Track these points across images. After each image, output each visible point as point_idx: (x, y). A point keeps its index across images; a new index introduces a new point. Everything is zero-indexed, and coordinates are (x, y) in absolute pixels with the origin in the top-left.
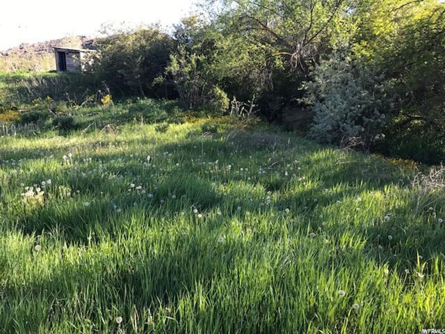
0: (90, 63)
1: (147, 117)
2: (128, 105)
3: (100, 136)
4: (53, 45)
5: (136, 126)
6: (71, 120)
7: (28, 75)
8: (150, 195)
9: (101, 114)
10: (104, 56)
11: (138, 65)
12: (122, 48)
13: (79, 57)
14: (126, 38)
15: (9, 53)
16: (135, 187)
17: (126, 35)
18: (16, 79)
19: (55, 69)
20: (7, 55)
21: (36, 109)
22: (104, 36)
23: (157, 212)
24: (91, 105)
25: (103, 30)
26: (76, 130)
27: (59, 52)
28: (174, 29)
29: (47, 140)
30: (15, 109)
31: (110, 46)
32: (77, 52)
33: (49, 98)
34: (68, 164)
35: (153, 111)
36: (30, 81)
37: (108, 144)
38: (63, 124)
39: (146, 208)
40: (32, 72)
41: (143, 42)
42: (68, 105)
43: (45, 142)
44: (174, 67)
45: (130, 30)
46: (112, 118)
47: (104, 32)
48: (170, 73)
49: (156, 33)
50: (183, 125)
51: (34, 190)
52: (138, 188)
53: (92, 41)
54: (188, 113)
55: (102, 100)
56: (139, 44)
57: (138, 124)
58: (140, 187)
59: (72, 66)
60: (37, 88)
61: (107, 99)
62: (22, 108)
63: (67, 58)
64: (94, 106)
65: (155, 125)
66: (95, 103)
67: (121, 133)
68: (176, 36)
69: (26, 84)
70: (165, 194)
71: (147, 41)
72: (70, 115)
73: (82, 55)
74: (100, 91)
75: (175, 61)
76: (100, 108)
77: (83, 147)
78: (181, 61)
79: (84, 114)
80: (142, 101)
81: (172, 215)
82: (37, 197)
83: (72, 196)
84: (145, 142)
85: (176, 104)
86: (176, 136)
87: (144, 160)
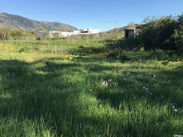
0: (137, 34)
1: (159, 57)
2: (151, 52)
3: (136, 64)
4: (125, 28)
5: (153, 61)
6: (126, 56)
7: (114, 39)
8: (151, 94)
9: (139, 55)
10: (143, 32)
11: (158, 35)
12: (151, 28)
13: (133, 32)
14: (154, 23)
15: (110, 32)
16: (145, 89)
17: (154, 22)
18: (110, 41)
19: (124, 37)
20: (109, 32)
21: (115, 52)
22: (145, 23)
23: (152, 103)
24: (135, 51)
25: (145, 21)
26: (127, 61)
27: (126, 31)
28: (178, 17)
29: (116, 64)
30: (108, 52)
31: (147, 27)
32: (133, 30)
33: (120, 48)
34: (120, 74)
35: (162, 55)
36: (115, 41)
37: (139, 68)
38: (123, 58)
39: (147, 100)
40: (116, 38)
41: (162, 25)
42: (126, 51)
43: (115, 64)
44: (176, 35)
45: (156, 20)
46: (143, 57)
47: (145, 22)
48: (173, 38)
49: (169, 20)
50: (177, 62)
51: (105, 82)
52: (146, 89)
53: (140, 26)
54: (180, 56)
55: (140, 49)
56: (160, 26)
57: (154, 60)
58: (147, 89)
59: (130, 36)
60: (116, 44)
61: (142, 49)
62: (110, 51)
63: (129, 33)
64: (136, 51)
65: (162, 61)
66: (137, 50)
67: (146, 63)
68: (179, 21)
69: (113, 43)
70: (159, 95)
71: (164, 24)
72: (126, 55)
73: (135, 31)
74: (139, 46)
75: (177, 32)
76: (139, 52)
77: (128, 68)
78: (180, 32)
79: (132, 54)
80: (157, 50)
81: (160, 106)
82: (106, 85)
83: (118, 87)
84: (155, 68)
85: (174, 52)
86: (172, 67)
87: (153, 77)
